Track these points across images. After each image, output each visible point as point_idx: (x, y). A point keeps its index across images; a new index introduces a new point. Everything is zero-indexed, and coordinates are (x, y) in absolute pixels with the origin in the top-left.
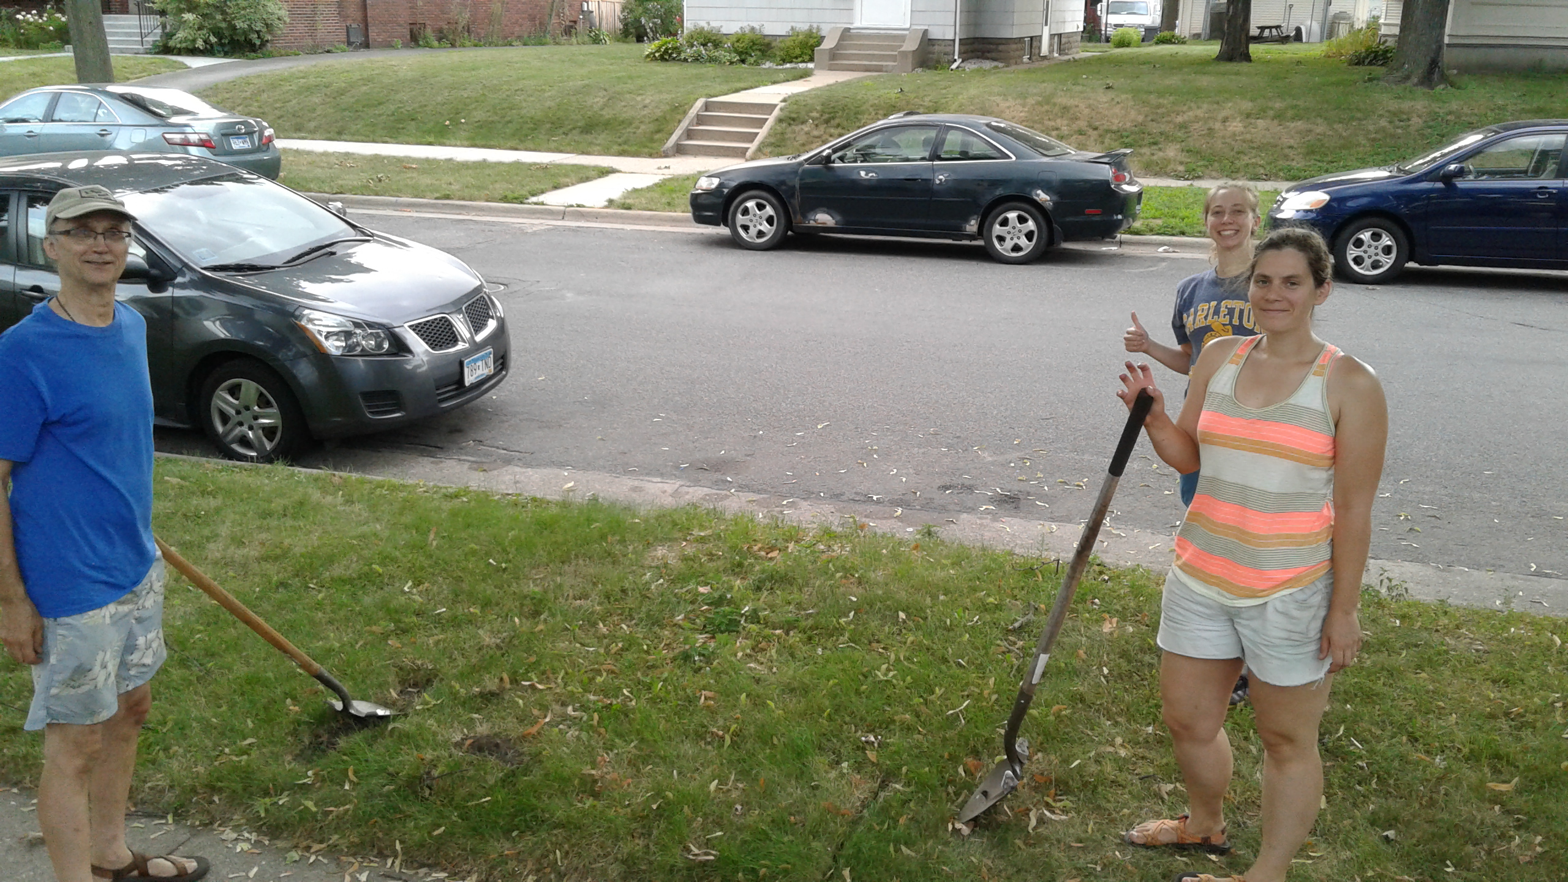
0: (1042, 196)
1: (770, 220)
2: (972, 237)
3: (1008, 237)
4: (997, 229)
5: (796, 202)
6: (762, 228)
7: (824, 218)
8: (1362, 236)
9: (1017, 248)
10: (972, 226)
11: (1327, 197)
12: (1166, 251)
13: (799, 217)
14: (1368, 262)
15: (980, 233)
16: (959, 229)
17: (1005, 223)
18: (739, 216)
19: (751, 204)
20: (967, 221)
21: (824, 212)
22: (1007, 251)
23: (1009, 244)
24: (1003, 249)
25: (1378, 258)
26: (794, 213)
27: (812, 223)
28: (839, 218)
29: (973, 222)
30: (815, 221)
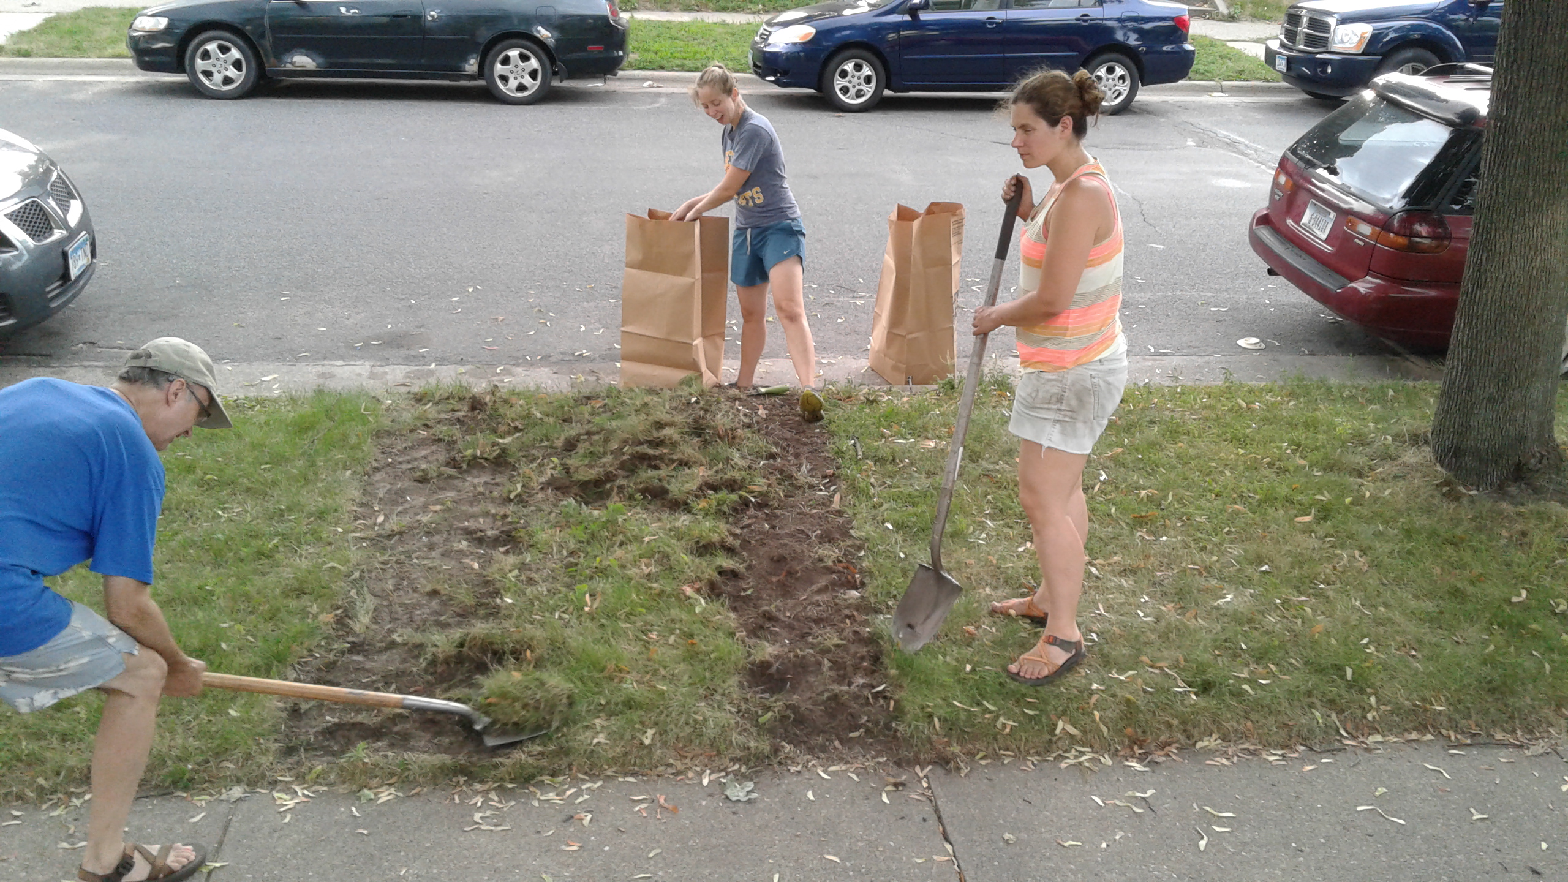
0: (543, 33)
1: (237, 65)
2: (472, 77)
3: (511, 77)
4: (499, 68)
5: (267, 43)
6: (228, 73)
7: (302, 60)
8: (846, 67)
9: (521, 88)
10: (472, 65)
11: (813, 31)
12: (651, 86)
13: (272, 60)
14: (853, 91)
15: (481, 73)
16: (459, 69)
17: (506, 61)
18: (199, 62)
19: (212, 47)
20: (465, 59)
21: (301, 54)
22: (511, 91)
23: (513, 83)
24: (509, 89)
25: (861, 87)
26: (266, 55)
27: (289, 67)
28: (321, 60)
29: (472, 61)
30: (292, 63)
